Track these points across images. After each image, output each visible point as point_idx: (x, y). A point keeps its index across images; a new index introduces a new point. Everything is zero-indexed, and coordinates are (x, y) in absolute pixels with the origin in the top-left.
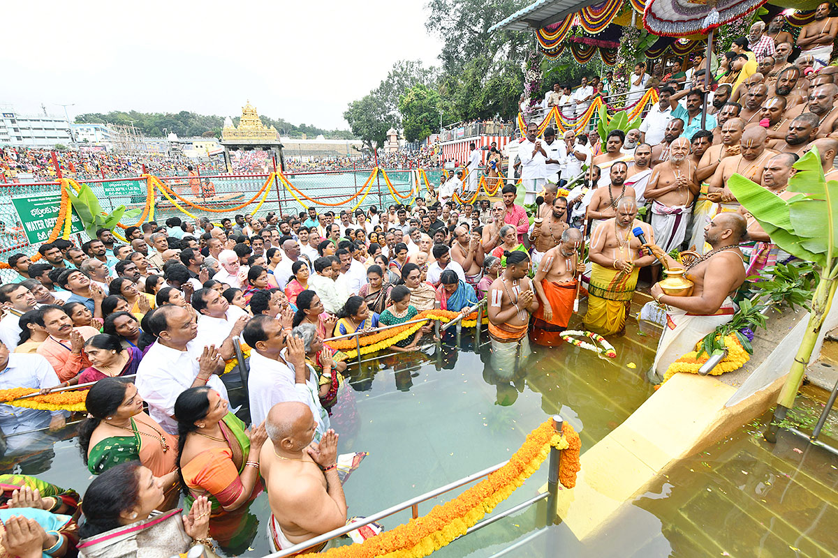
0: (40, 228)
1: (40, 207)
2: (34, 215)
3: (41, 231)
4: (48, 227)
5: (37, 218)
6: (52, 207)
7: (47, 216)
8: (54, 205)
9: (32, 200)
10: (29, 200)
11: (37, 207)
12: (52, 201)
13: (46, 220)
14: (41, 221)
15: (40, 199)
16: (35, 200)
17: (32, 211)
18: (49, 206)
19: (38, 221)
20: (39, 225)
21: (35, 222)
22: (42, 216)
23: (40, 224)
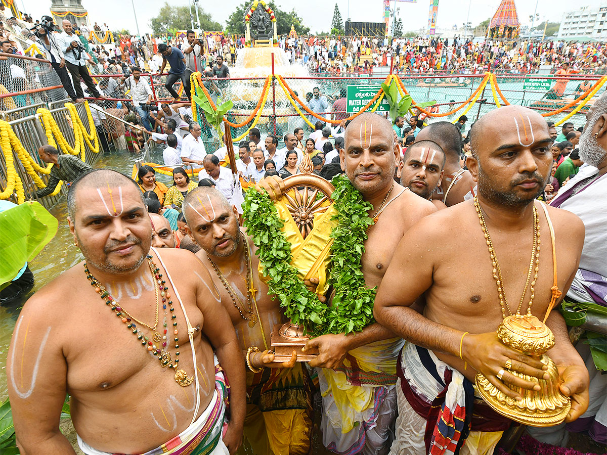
0: (357, 105)
1: (363, 92)
2: (357, 96)
3: (356, 107)
4: (363, 104)
5: (358, 98)
6: (371, 93)
7: (365, 98)
8: (373, 92)
9: (359, 88)
10: (357, 88)
11: (361, 92)
12: (373, 89)
13: (363, 100)
14: (360, 100)
15: (365, 88)
16: (362, 88)
17: (356, 94)
18: (369, 92)
19: (358, 100)
20: (357, 102)
21: (355, 101)
22: (362, 97)
23: (359, 102)
